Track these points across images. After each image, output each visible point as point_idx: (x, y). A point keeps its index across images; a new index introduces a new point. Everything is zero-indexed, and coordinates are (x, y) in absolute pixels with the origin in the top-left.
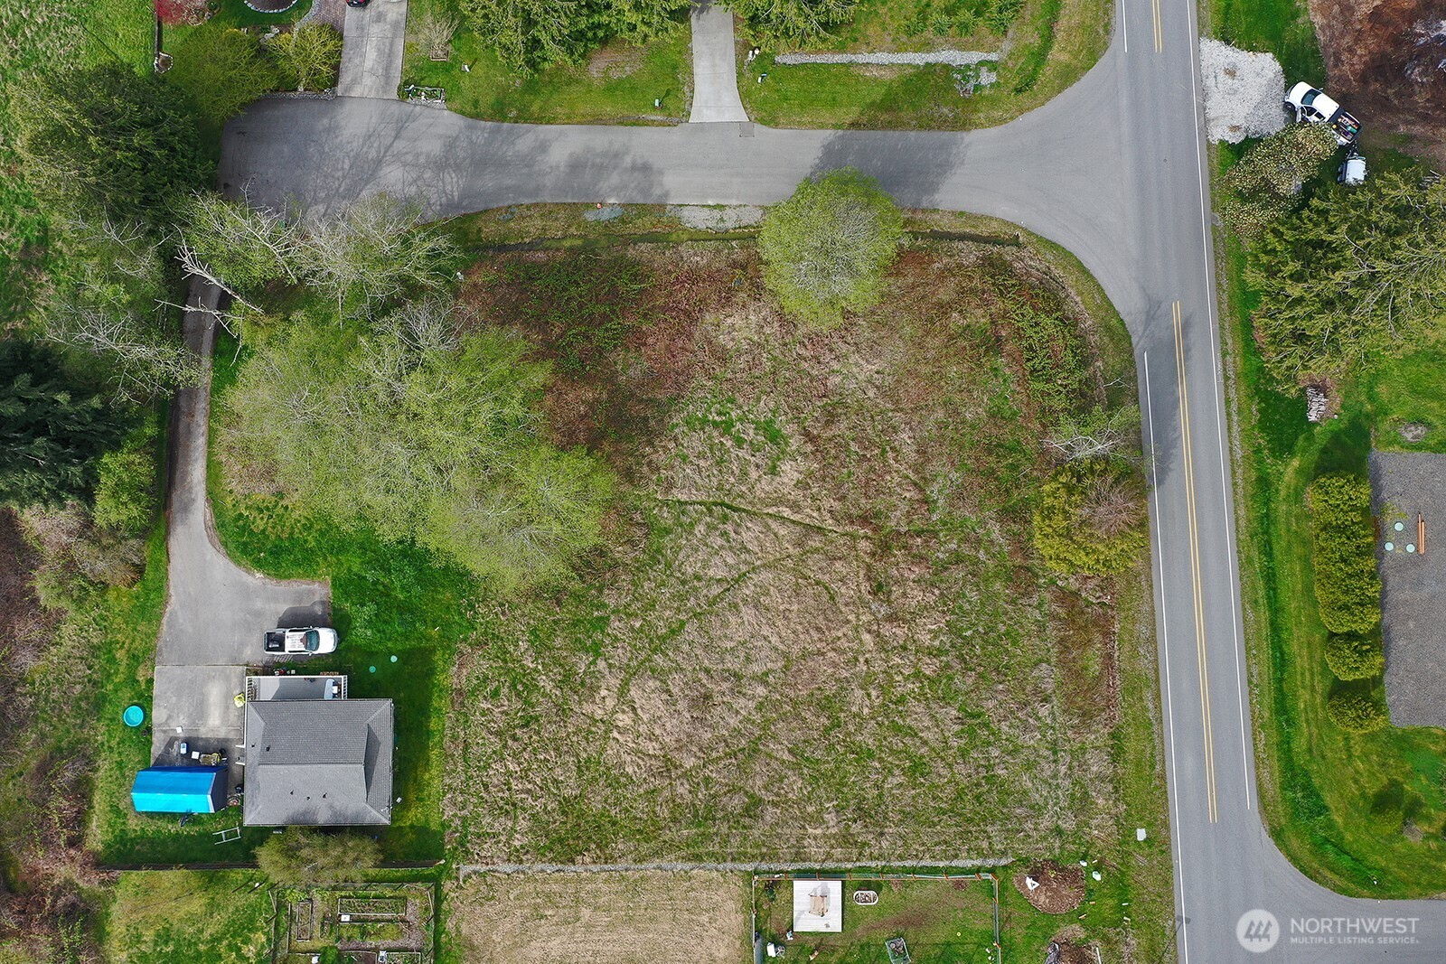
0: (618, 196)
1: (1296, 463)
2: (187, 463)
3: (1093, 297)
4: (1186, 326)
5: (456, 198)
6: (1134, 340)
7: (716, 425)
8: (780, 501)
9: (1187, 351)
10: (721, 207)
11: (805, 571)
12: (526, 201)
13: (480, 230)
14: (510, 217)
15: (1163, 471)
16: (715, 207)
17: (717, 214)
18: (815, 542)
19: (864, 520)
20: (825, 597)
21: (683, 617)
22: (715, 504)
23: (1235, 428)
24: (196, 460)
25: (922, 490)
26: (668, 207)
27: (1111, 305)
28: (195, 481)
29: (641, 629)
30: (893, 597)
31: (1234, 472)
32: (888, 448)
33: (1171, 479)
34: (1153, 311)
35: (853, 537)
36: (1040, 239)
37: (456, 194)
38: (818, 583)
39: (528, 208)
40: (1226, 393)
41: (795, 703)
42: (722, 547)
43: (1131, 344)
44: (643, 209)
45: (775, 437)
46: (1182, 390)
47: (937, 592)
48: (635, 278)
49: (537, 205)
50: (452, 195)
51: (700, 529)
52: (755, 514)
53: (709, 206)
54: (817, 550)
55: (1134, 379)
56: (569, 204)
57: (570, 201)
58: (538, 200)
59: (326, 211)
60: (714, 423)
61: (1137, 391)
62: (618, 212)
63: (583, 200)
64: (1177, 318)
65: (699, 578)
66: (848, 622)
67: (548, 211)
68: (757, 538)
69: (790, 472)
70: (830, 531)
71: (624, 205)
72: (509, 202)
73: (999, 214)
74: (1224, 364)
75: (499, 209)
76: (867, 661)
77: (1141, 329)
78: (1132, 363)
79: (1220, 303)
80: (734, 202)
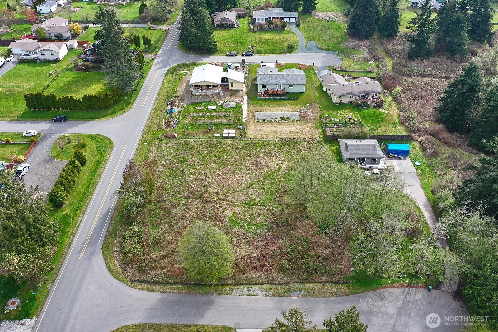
0: (292, 300)
1: (64, 213)
2: (431, 217)
3: (110, 261)
4: (80, 251)
5: (361, 300)
6: (101, 247)
7: (253, 225)
8: (233, 206)
9: (84, 243)
10: (249, 295)
11: (226, 190)
12: (331, 298)
13: (348, 288)
14: (336, 293)
15: (107, 213)
16: (252, 295)
17: (251, 293)
18: (222, 197)
19: (206, 202)
20: (221, 185)
21: (263, 181)
22: (253, 205)
23: (78, 223)
24: (428, 218)
25: (186, 208)
26: (271, 295)
27: (105, 258)
28: (426, 212)
29: (276, 179)
30: (201, 185)
31: (85, 211)
32: (195, 218)
33: (105, 210)
34: (90, 256)
35: (210, 198)
36: (123, 282)
37: (361, 302)
38: (222, 188)
39: (330, 296)
40: (76, 232)
41: (232, 165)
42: (252, 195)
43: (103, 246)
44: (282, 295)
45: (232, 221)
46: (91, 232)
47: (187, 185)
48: (283, 266)
49: (326, 297)
50: (363, 301)
51: (258, 199)
52: (241, 203)
53: (254, 296)
54: (222, 195)
55: (106, 236)
56: (313, 297)
57: (312, 298)
58: (326, 299)
59: (415, 296)
60: (253, 226)
61: (106, 233)
62: (292, 294)
63: (306, 298)
64: (82, 254)
65: (259, 189)
66: (214, 180)
67: (322, 295)
68: (240, 197)
69: (229, 213)
70: (217, 199)
71: (290, 296)
72: (338, 298)
73: (136, 290)
74: (73, 240)
75: (342, 296)
76: (210, 172)
77: (97, 250)
78: (104, 241)
79: (64, 258)
80: (244, 297)
